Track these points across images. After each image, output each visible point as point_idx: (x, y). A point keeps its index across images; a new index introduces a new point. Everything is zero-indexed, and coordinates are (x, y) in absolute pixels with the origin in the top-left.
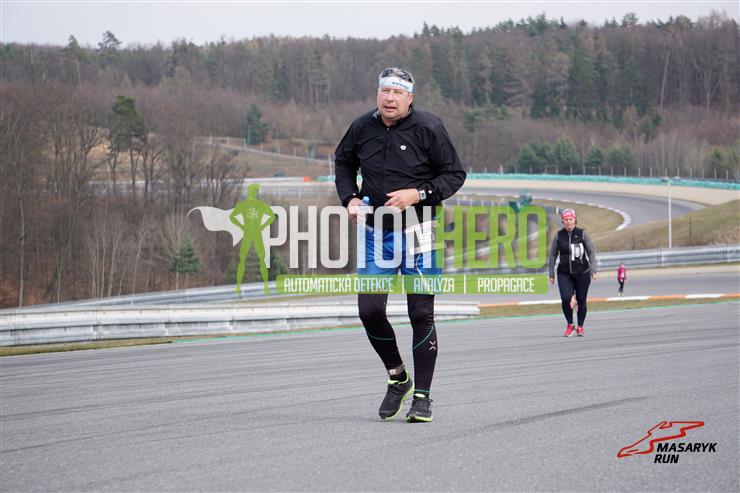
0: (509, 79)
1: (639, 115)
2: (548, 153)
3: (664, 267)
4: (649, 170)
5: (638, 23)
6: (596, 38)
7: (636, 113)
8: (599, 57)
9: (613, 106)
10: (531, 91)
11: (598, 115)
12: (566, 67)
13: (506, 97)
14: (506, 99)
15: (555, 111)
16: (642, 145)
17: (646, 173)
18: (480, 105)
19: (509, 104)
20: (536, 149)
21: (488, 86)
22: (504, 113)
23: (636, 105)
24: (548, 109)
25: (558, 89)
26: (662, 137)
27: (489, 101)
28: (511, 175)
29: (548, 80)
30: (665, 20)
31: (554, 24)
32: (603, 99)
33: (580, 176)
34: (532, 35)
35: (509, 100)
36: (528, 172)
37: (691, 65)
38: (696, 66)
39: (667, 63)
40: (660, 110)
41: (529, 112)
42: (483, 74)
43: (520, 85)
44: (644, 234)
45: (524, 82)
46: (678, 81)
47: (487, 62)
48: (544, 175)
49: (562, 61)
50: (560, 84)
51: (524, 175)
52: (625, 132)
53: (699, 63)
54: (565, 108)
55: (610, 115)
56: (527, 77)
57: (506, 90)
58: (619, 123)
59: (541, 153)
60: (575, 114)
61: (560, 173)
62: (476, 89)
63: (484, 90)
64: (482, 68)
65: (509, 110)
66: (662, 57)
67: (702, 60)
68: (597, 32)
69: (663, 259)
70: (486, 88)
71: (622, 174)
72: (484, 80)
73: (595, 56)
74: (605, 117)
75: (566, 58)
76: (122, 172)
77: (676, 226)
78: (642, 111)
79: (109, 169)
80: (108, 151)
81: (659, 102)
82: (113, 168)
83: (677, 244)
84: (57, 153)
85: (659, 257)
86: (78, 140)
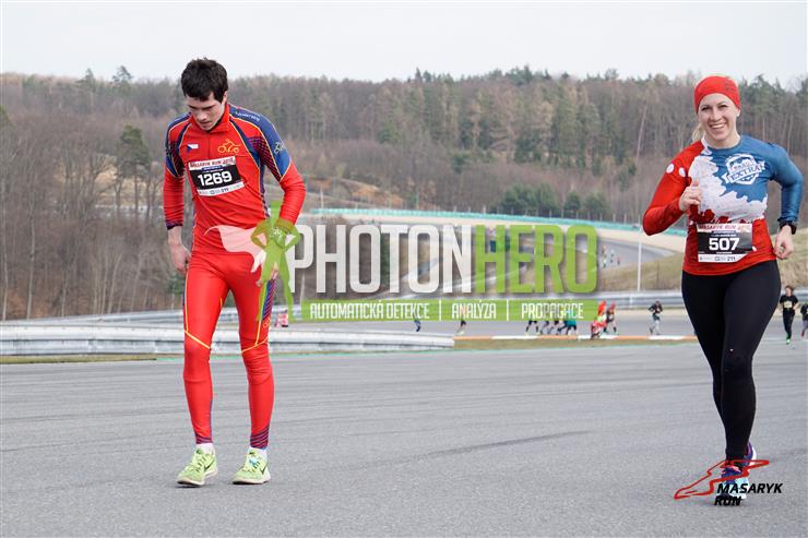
0: (496, 124)
1: (617, 164)
2: (529, 196)
3: (632, 309)
4: (623, 217)
5: (619, 78)
6: (579, 90)
7: (613, 162)
8: (581, 107)
9: (593, 154)
10: (515, 137)
11: (577, 162)
12: (550, 116)
13: (492, 141)
14: (491, 143)
15: (538, 157)
16: (618, 192)
17: (620, 220)
18: (467, 147)
19: (494, 148)
20: (518, 191)
21: (477, 130)
22: (489, 155)
23: (615, 155)
24: (531, 155)
25: (541, 136)
26: (636, 186)
27: (476, 144)
28: (493, 215)
29: (533, 127)
30: (644, 78)
31: (539, 75)
32: (583, 147)
33: (559, 219)
34: (520, 84)
35: (494, 145)
36: (509, 213)
37: (666, 118)
38: (671, 121)
39: (645, 117)
40: (637, 161)
41: (513, 157)
42: (473, 119)
43: (506, 131)
44: (615, 278)
45: (509, 128)
46: (653, 134)
47: (477, 108)
48: (524, 217)
49: (546, 110)
50: (543, 132)
51: (505, 216)
52: (602, 179)
53: (673, 118)
54: (547, 154)
55: (589, 162)
56: (513, 124)
57: (492, 134)
58: (597, 171)
59: (523, 196)
60: (557, 160)
61: (540, 216)
62: (463, 133)
63: (472, 134)
64: (472, 113)
65: (494, 153)
66: (640, 111)
67: (676, 116)
68: (579, 85)
69: (631, 301)
70: (474, 131)
71: (599, 219)
72: (472, 124)
73: (577, 107)
74: (584, 164)
75: (550, 107)
76: (127, 197)
77: (645, 270)
78: (620, 161)
79: (114, 194)
80: (115, 177)
81: (635, 153)
82: (118, 194)
83: (645, 287)
84: (67, 177)
85: (628, 299)
86: (88, 166)
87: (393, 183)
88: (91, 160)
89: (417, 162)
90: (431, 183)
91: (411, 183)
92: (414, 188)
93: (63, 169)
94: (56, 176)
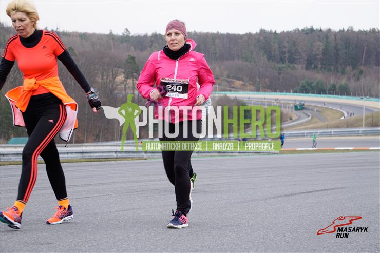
0: (297, 52)
1: (353, 70)
2: (313, 85)
3: (361, 136)
4: (356, 94)
5: (354, 30)
6: (335, 36)
7: (351, 69)
8: (337, 43)
9: (342, 65)
10: (306, 58)
11: (334, 69)
12: (322, 48)
14: (294, 61)
15: (316, 67)
16: (354, 83)
17: (354, 95)
18: (283, 63)
19: (296, 63)
20: (307, 83)
21: (287, 55)
22: (293, 67)
23: (352, 65)
24: (313, 66)
25: (317, 57)
26: (362, 80)
27: (287, 61)
28: (295, 94)
29: (313, 53)
31: (317, 30)
32: (337, 62)
33: (326, 95)
34: (307, 34)
35: (296, 61)
36: (303, 93)
37: (376, 48)
39: (366, 47)
40: (362, 68)
41: (304, 67)
42: (285, 50)
43: (301, 55)
44: (353, 121)
45: (303, 54)
46: (370, 55)
47: (286, 45)
48: (310, 94)
49: (320, 46)
50: (318, 55)
51: (301, 94)
52: (346, 76)
54: (320, 66)
55: (340, 69)
56: (304, 52)
57: (295, 57)
58: (343, 73)
59: (310, 85)
60: (325, 68)
61: (317, 94)
62: (281, 56)
63: (285, 57)
64: (285, 47)
65: (296, 66)
66: (364, 45)
68: (336, 34)
69: (360, 132)
71: (344, 95)
72: (285, 52)
73: (334, 44)
74: (337, 70)
75: (322, 44)
76: (129, 88)
77: (367, 118)
78: (354, 68)
79: (123, 86)
80: (123, 79)
81: (361, 64)
82: (125, 86)
83: (367, 125)
84: (102, 79)
85: (359, 131)
86: (111, 73)
87: (250, 80)
88: (113, 71)
89: (261, 70)
90: (267, 79)
91: (258, 80)
92: (259, 82)
93: (100, 75)
94: (97, 78)
